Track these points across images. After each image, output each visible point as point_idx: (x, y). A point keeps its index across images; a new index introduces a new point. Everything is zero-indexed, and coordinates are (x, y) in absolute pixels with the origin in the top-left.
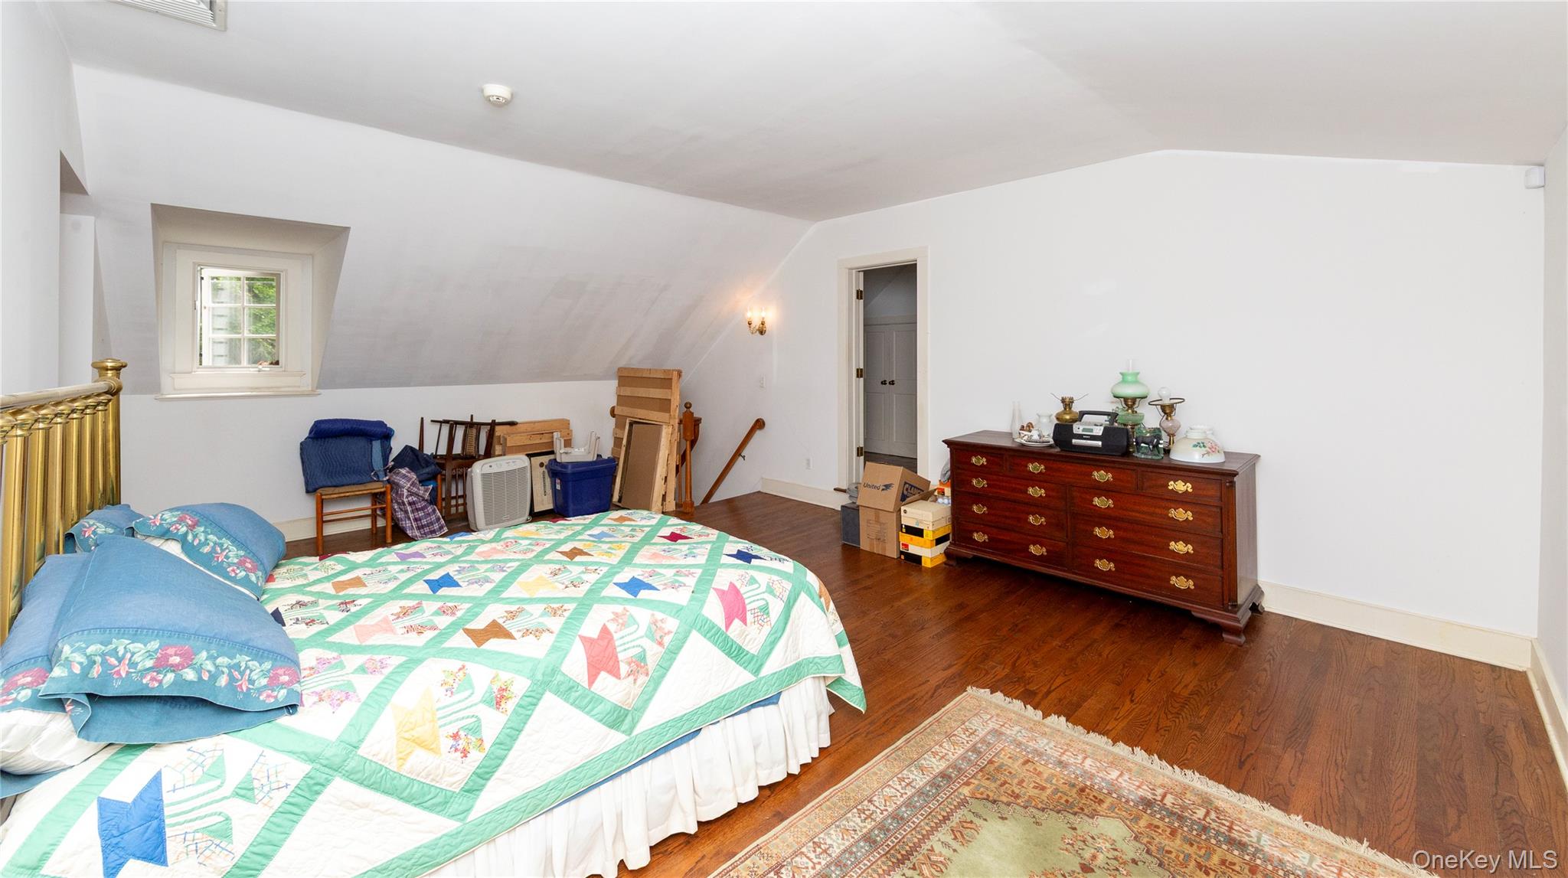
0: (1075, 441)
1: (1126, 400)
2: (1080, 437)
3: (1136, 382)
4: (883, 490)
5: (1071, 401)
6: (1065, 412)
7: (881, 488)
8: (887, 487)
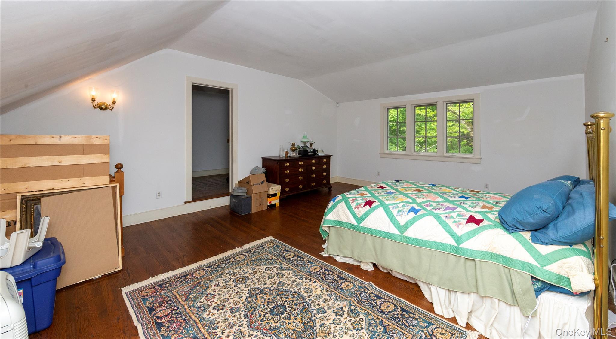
0: (309, 154)
1: (304, 142)
2: (310, 152)
3: (306, 138)
4: (262, 184)
5: (295, 144)
6: (293, 147)
7: (261, 184)
8: (263, 182)
